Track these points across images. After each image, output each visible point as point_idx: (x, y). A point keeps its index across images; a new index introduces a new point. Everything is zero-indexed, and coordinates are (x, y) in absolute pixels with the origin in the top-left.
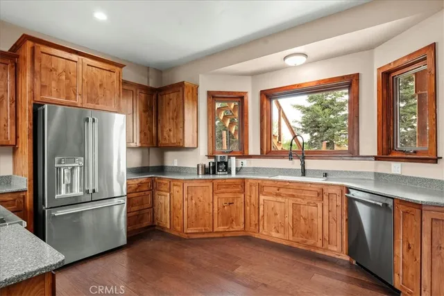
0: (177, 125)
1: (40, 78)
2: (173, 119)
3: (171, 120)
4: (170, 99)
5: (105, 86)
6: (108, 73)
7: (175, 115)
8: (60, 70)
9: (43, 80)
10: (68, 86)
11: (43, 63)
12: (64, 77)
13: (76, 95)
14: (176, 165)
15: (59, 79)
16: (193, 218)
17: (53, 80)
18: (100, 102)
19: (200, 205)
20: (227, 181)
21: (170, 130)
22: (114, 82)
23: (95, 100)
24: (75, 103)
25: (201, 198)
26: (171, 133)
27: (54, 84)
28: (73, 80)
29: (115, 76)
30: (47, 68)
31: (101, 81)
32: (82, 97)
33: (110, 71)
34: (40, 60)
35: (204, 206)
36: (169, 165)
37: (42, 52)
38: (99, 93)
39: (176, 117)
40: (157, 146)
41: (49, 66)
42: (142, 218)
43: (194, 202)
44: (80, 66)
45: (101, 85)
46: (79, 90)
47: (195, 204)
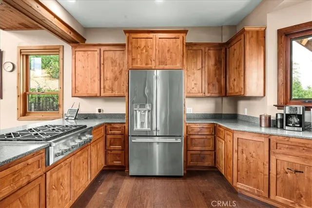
0: (239, 74)
1: (132, 55)
2: (236, 68)
3: (235, 70)
4: (235, 50)
5: (171, 51)
6: (174, 40)
7: (238, 64)
8: (142, 47)
9: (133, 55)
10: (147, 56)
11: (133, 45)
12: (144, 51)
13: (151, 61)
14: (246, 114)
15: (142, 53)
16: (244, 173)
17: (139, 54)
18: (168, 63)
19: (252, 161)
20: (291, 140)
21: (235, 80)
22: (178, 46)
23: (164, 62)
24: (150, 67)
25: (254, 154)
26: (235, 83)
27: (139, 56)
28: (150, 51)
29: (179, 41)
30: (135, 47)
31: (168, 47)
32: (155, 62)
33: (175, 38)
34: (132, 43)
35: (258, 164)
36: (241, 114)
37: (133, 38)
38: (167, 56)
39: (239, 66)
40: (226, 96)
41: (136, 45)
42: (203, 158)
43: (245, 156)
44: (155, 41)
45: (168, 51)
46: (154, 57)
47: (247, 159)
